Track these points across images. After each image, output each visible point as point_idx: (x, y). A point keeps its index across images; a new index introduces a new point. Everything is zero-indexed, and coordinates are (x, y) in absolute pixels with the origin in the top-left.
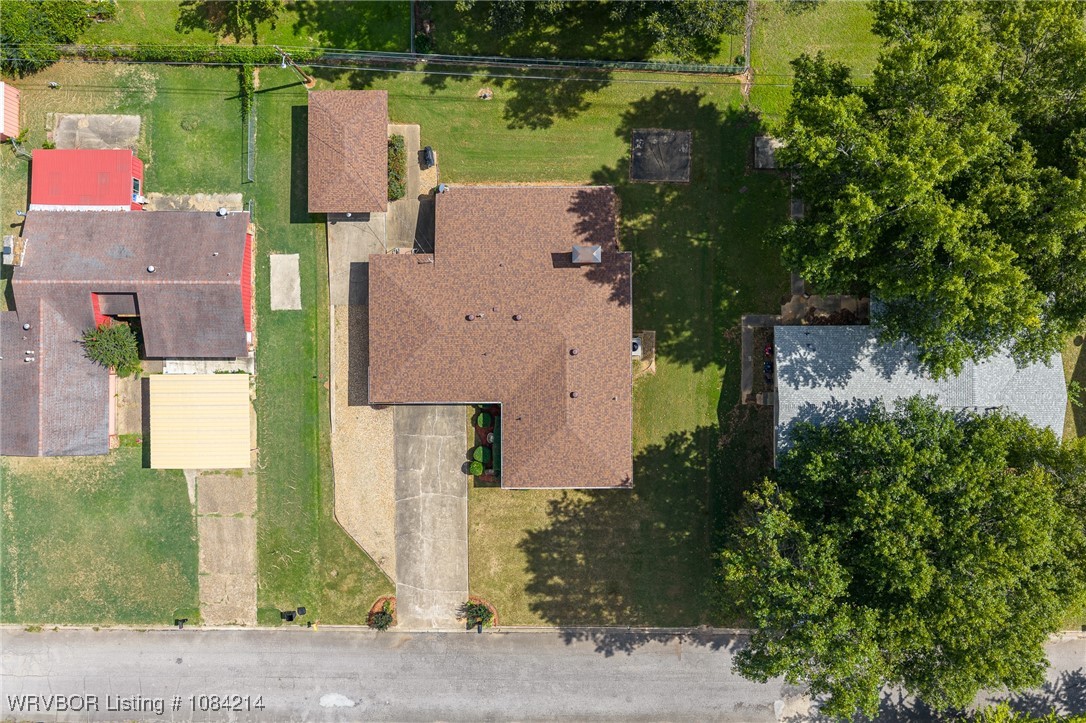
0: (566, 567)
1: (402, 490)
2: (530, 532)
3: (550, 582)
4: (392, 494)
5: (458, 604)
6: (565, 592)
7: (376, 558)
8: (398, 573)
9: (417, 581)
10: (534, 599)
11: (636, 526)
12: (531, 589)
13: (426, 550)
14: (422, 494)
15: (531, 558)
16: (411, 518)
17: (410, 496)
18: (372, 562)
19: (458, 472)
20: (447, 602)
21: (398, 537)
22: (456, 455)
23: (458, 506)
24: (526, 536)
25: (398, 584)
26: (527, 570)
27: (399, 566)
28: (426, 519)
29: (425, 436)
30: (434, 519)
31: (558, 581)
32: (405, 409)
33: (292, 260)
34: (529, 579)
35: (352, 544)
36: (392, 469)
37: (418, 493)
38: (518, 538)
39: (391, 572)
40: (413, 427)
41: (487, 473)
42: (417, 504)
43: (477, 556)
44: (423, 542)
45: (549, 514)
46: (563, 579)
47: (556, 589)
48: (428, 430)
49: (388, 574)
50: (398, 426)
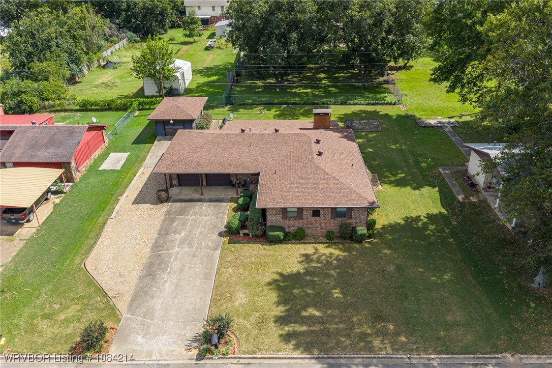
0: (322, 300)
1: (157, 246)
2: (281, 275)
3: (304, 314)
4: (147, 250)
5: (190, 335)
7: (110, 294)
8: (130, 306)
9: (149, 314)
10: (287, 329)
11: (392, 268)
12: (281, 321)
13: (168, 288)
14: (176, 249)
15: (282, 294)
16: (160, 264)
17: (164, 250)
19: (215, 236)
20: (178, 332)
21: (141, 278)
22: (215, 226)
23: (209, 257)
24: (277, 277)
25: (125, 315)
26: (278, 304)
27: (133, 300)
28: (175, 265)
29: (190, 217)
30: (183, 267)
31: (312, 311)
32: (178, 204)
33: (125, 155)
34: (280, 310)
35: (91, 282)
36: (154, 235)
37: (173, 248)
38: (267, 279)
39: (122, 306)
40: (182, 212)
41: (242, 235)
42: (169, 256)
43: (220, 292)
44: (167, 284)
45: (300, 262)
46: (319, 309)
47: (310, 320)
48: (194, 214)
49: (119, 306)
50: (169, 212)
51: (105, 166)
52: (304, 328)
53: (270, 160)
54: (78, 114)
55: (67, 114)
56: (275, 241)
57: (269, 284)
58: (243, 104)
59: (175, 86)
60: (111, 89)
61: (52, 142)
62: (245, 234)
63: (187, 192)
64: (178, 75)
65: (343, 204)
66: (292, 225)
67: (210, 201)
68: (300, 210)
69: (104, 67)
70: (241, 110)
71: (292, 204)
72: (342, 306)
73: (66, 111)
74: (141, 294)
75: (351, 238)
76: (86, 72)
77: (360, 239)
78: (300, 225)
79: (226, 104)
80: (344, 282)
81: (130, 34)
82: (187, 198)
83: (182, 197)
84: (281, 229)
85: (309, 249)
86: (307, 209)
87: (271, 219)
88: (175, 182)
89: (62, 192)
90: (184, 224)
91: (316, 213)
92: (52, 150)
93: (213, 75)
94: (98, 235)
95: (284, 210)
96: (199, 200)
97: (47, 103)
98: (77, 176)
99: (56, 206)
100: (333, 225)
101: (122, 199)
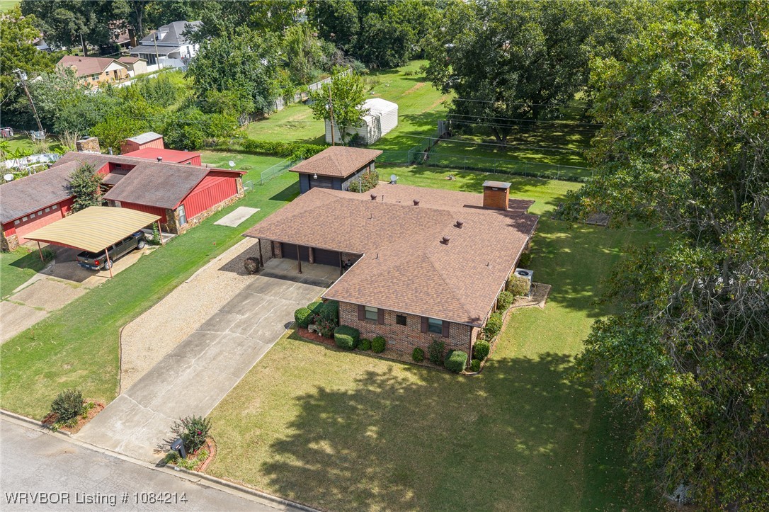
0: (346, 435)
1: (210, 324)
2: (321, 390)
3: (313, 446)
4: (197, 325)
6: (326, 460)
7: (124, 367)
8: (135, 386)
9: (148, 399)
10: (277, 458)
11: (473, 417)
12: (280, 446)
13: (186, 375)
14: (227, 332)
15: (304, 414)
16: (197, 346)
17: (213, 330)
18: (119, 367)
19: (280, 326)
20: (161, 428)
21: (169, 356)
22: (288, 314)
23: (256, 349)
24: (314, 391)
25: (124, 394)
26: (291, 425)
27: (142, 379)
28: (212, 350)
29: (268, 298)
30: (221, 353)
31: (326, 447)
32: (266, 279)
33: (253, 211)
34: (285, 433)
35: (115, 350)
36: (215, 310)
37: (223, 330)
38: (301, 393)
39: (126, 383)
40: (263, 290)
41: (310, 331)
42: (214, 337)
43: (237, 398)
44: (189, 370)
45: (356, 380)
46: (334, 446)
47: (318, 456)
48: (275, 294)
49: (123, 383)
50: (249, 287)
51: (223, 221)
52: (299, 463)
53: (385, 240)
54: (240, 156)
55: (229, 154)
56: (342, 347)
57: (299, 398)
58: (433, 166)
59: (362, 132)
60: (296, 131)
61: (165, 185)
62: (315, 331)
63: (288, 266)
64: (368, 119)
65: (437, 315)
66: (371, 331)
67: (306, 282)
68: (381, 312)
69: (305, 102)
70: (428, 173)
71: (373, 303)
72: (366, 449)
73: (229, 151)
74: (157, 374)
75: (442, 364)
76: (280, 108)
77: (455, 369)
78: (381, 332)
79: (412, 163)
80: (390, 423)
82: (282, 273)
83: (276, 271)
84: (356, 333)
85: (379, 366)
86: (390, 312)
87: (347, 318)
88: (278, 252)
89: (158, 243)
90: (256, 304)
91: (402, 319)
92: (160, 193)
93: (426, 124)
94: (160, 299)
95: (361, 309)
96: (293, 279)
98: (182, 227)
100: (424, 341)
101: (213, 262)
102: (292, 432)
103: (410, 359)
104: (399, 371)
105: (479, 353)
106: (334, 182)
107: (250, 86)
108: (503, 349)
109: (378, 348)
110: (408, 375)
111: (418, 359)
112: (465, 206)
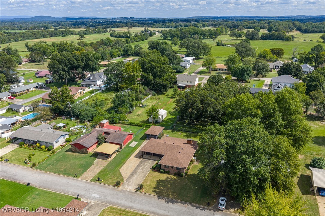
0: (164, 186)
1: (136, 169)
2: (160, 180)
3: (160, 188)
4: (134, 169)
5: (136, 187)
6: (162, 190)
7: (123, 177)
8: (126, 180)
9: (129, 182)
10: (154, 190)
11: (185, 184)
12: (154, 188)
13: (135, 178)
15: (157, 183)
16: (135, 173)
18: (122, 177)
19: (149, 169)
20: (134, 186)
21: (130, 175)
22: (150, 166)
23: (146, 174)
24: (159, 180)
26: (156, 185)
27: (127, 179)
28: (138, 174)
29: (146, 163)
30: (140, 174)
31: (162, 188)
32: (144, 159)
33: (137, 143)
34: (155, 186)
35: (120, 174)
36: (136, 166)
37: (139, 170)
38: (156, 180)
39: (125, 179)
40: (144, 162)
42: (138, 171)
43: (145, 181)
44: (135, 177)
45: (165, 178)
46: (163, 188)
47: (161, 189)
48: (147, 163)
49: (124, 179)
50: (141, 161)
51: (131, 145)
52: (158, 190)
53: (168, 152)
54: (128, 126)
55: (125, 125)
56: (162, 173)
57: (156, 181)
58: (176, 130)
59: (158, 120)
60: (140, 117)
61: (119, 138)
62: (156, 170)
63: (148, 156)
64: (160, 116)
65: (178, 167)
66: (167, 170)
67: (152, 160)
68: (169, 166)
69: (141, 107)
70: (175, 132)
71: (167, 165)
72: (168, 188)
73: (125, 124)
74: (129, 178)
75: (179, 175)
76: (135, 109)
77: (182, 176)
78: (169, 170)
79: (171, 129)
80: (171, 184)
81: (153, 92)
82: (147, 158)
83: (146, 158)
84: (164, 170)
85: (169, 176)
86: (170, 166)
87: (162, 167)
88: (145, 153)
89: (119, 151)
90: (144, 165)
91: (172, 167)
92: (118, 140)
93: (174, 115)
94: (124, 164)
95: (165, 166)
96: (150, 159)
97: (120, 121)
98: (123, 147)
99: (117, 155)
100: (176, 171)
101: (132, 155)
102: (156, 186)
103: (174, 175)
104: (173, 177)
105: (186, 173)
106: (154, 136)
107: (128, 105)
108: (190, 172)
109: (168, 173)
110: (174, 177)
111: (175, 175)
112: (184, 143)
